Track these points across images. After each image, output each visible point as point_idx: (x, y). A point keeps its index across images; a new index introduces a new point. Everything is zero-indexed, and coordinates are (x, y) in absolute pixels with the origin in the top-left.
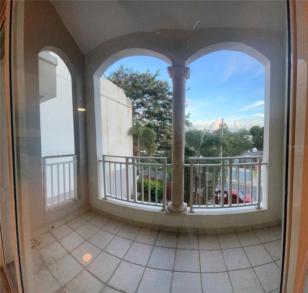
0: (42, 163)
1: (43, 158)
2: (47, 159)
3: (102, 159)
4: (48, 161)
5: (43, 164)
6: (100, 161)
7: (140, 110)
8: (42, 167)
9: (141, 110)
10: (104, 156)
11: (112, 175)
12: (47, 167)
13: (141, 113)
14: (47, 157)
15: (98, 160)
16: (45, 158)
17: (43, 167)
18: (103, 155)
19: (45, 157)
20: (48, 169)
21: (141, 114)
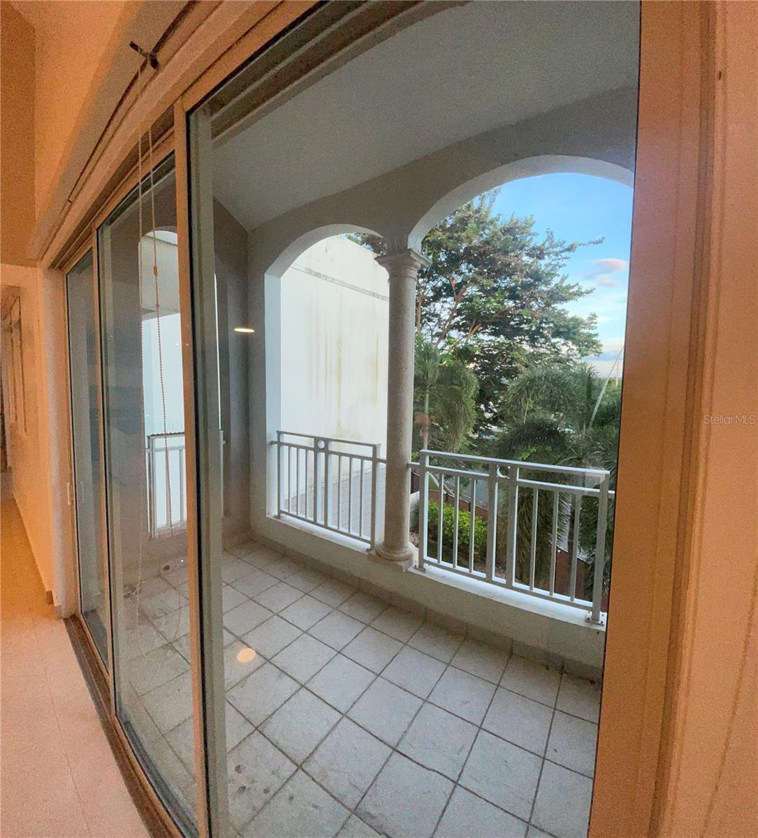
0: (147, 447)
1: (149, 437)
2: (156, 440)
3: (276, 440)
4: (159, 443)
5: (149, 448)
6: (272, 443)
7: (442, 307)
8: (147, 454)
9: (446, 306)
10: (279, 433)
11: (343, 481)
12: (156, 453)
13: (445, 315)
14: (158, 435)
15: (268, 441)
16: (151, 438)
17: (149, 454)
18: (277, 432)
19: (153, 435)
20: (159, 458)
21: (444, 318)
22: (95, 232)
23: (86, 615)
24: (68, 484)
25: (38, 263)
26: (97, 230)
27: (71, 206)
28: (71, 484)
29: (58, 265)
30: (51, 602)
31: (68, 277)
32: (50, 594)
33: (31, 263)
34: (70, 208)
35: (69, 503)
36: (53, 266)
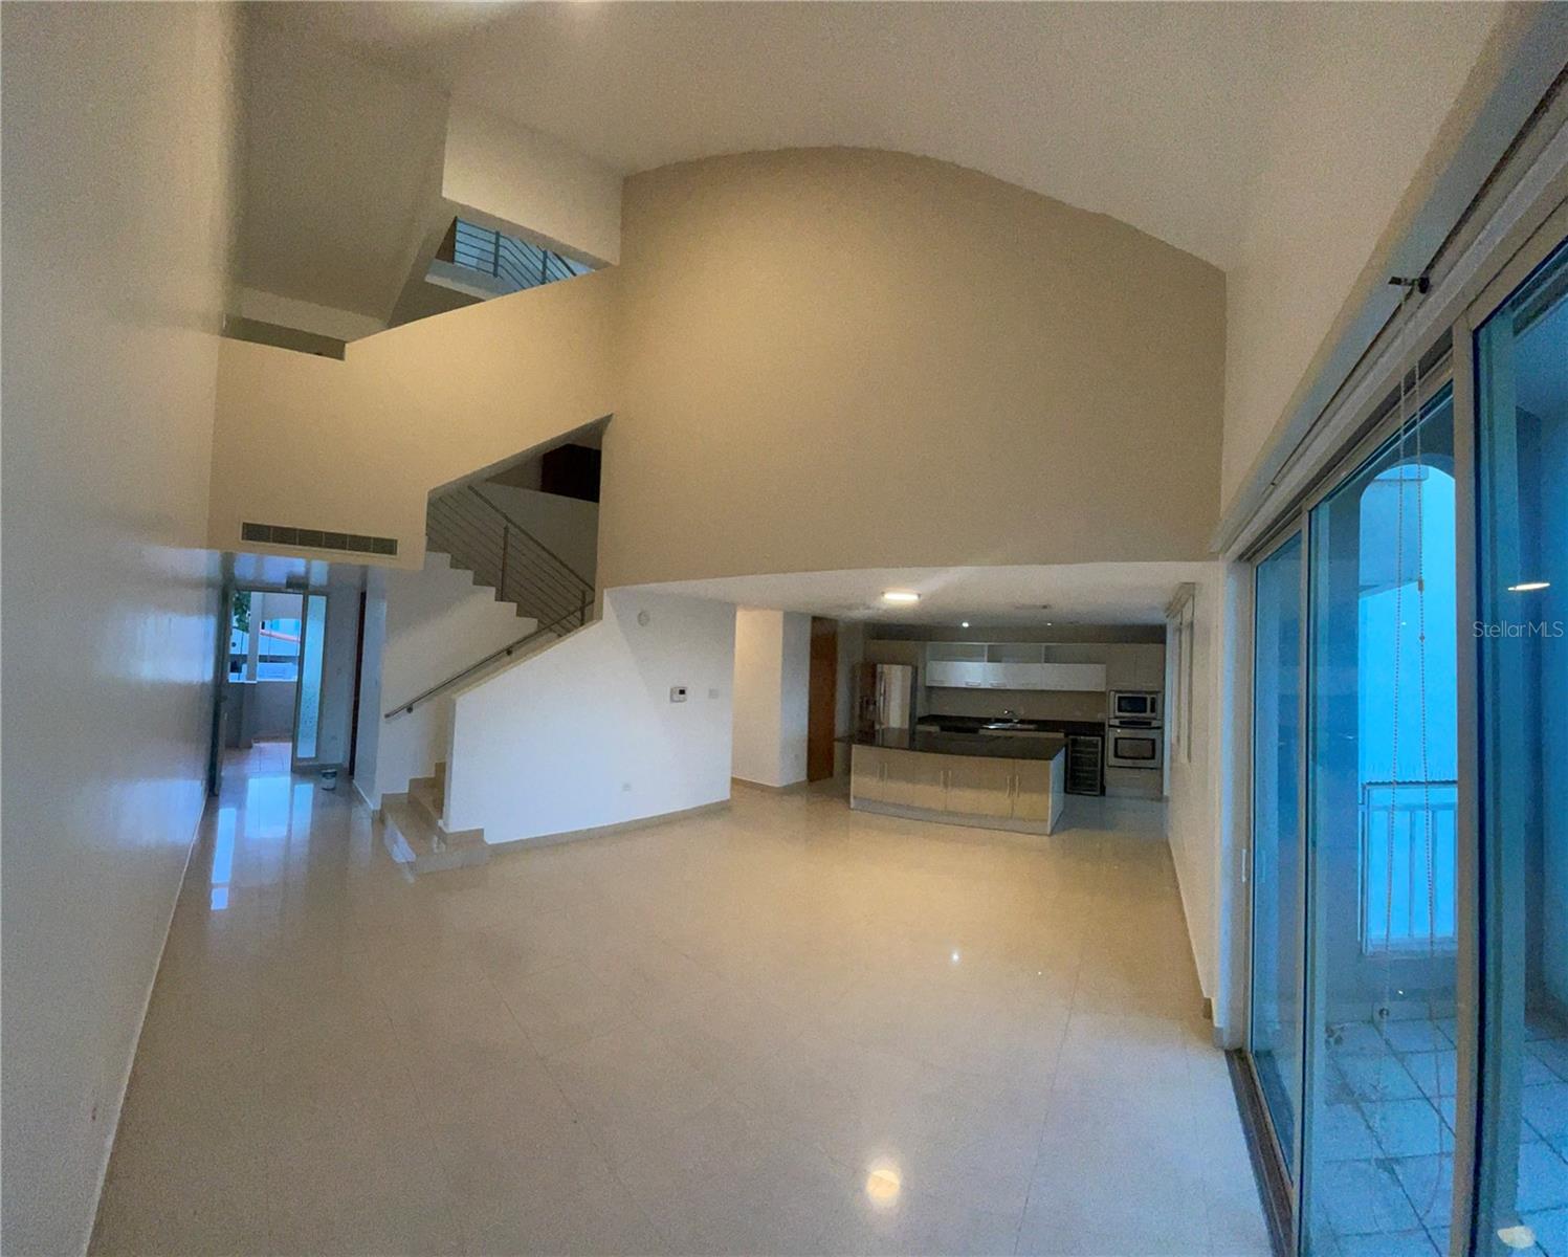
0: (1360, 804)
2: (1373, 790)
4: (1377, 794)
5: (1363, 806)
12: (1376, 813)
14: (1377, 783)
16: (1368, 787)
17: (1363, 813)
19: (1370, 784)
20: (1379, 818)
22: (1307, 514)
23: (1257, 1055)
24: (1244, 851)
25: (1220, 557)
26: (1310, 512)
27: (1274, 489)
28: (1249, 851)
29: (1247, 556)
30: (1208, 1015)
31: (1260, 569)
32: (1208, 1004)
33: (1213, 557)
34: (1271, 493)
35: (1244, 879)
36: (1241, 557)
